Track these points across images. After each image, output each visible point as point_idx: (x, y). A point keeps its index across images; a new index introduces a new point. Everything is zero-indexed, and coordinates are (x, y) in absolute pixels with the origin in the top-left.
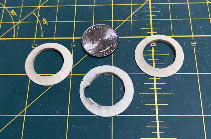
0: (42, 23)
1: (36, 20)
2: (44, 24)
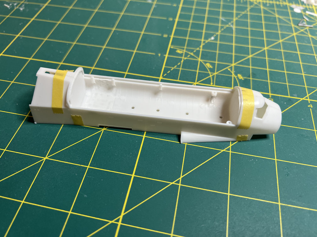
0: (238, 78)
1: (232, 74)
2: (240, 78)
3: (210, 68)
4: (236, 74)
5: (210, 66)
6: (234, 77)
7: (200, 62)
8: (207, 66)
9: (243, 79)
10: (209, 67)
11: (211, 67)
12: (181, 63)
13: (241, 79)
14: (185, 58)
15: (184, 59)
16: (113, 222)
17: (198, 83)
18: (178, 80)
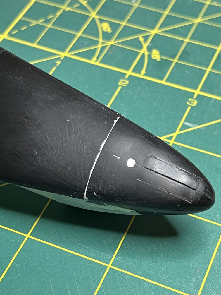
0: (150, 56)
2: (153, 58)
3: (107, 32)
4: (150, 49)
5: (107, 29)
6: (144, 54)
7: (94, 18)
8: (102, 28)
9: (159, 60)
10: (105, 30)
11: (109, 30)
12: (55, 16)
13: (156, 60)
14: (68, 9)
15: (64, 10)
17: (69, 55)
18: (34, 45)
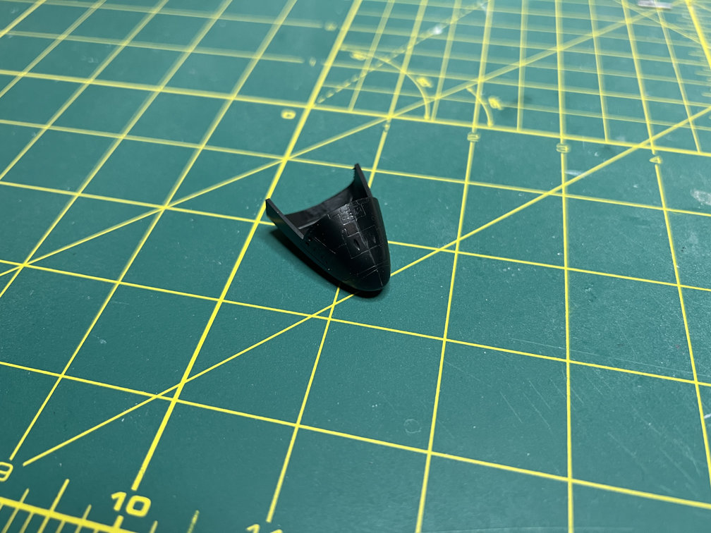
3: (427, 87)
4: (486, 96)
5: (425, 84)
6: (481, 105)
7: (405, 75)
8: (419, 84)
9: (501, 109)
11: (429, 85)
12: (361, 78)
13: (497, 109)
14: (373, 69)
15: (368, 70)
16: (160, 396)
17: (396, 116)
18: (350, 111)
